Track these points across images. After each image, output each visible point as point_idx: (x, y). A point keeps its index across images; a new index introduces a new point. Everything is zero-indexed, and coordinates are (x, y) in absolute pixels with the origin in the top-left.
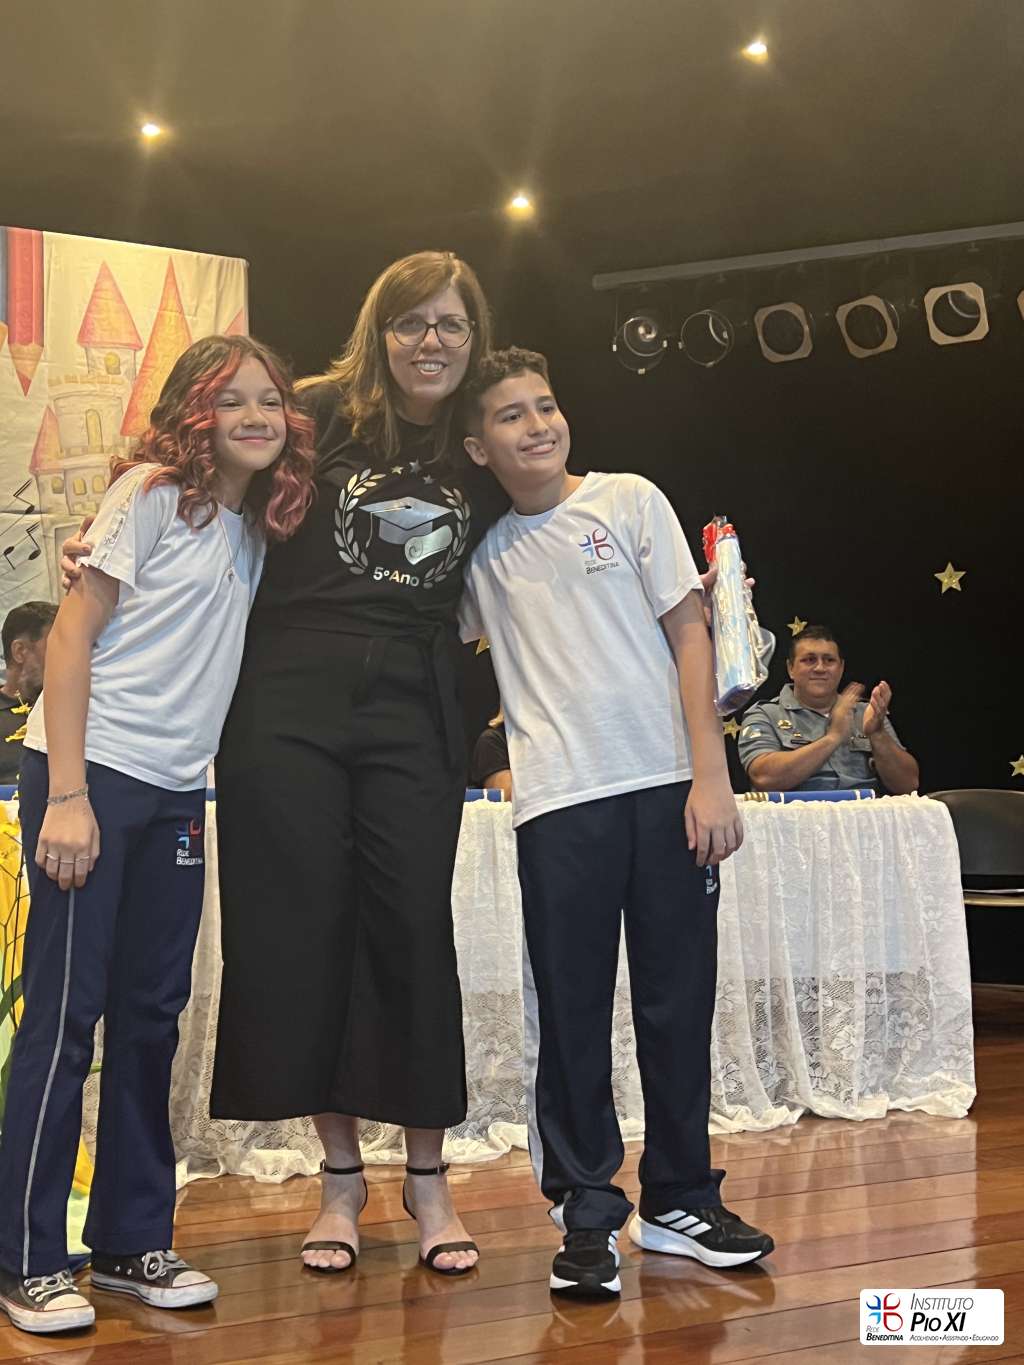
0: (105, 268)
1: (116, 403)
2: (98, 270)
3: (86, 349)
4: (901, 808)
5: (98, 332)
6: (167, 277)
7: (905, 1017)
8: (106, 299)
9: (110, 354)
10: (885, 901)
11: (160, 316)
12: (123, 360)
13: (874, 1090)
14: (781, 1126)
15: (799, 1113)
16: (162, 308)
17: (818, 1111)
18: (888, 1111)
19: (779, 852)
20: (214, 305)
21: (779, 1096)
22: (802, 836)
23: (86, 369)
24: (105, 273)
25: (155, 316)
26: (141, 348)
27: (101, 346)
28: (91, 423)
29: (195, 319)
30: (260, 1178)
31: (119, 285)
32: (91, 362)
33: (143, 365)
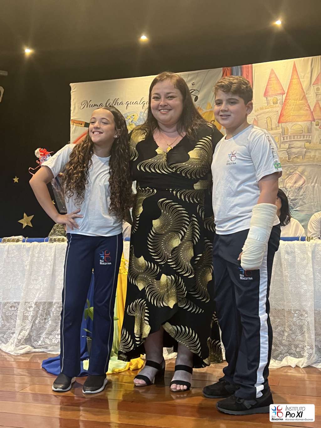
0: (272, 70)
1: (276, 113)
2: (270, 72)
3: (266, 98)
5: (270, 91)
6: (293, 68)
8: (273, 80)
9: (274, 98)
12: (278, 99)
16: (292, 79)
20: (310, 74)
23: (267, 104)
24: (272, 72)
25: (289, 82)
26: (284, 94)
27: (272, 96)
28: (268, 121)
31: (277, 75)
32: (268, 102)
33: (285, 99)
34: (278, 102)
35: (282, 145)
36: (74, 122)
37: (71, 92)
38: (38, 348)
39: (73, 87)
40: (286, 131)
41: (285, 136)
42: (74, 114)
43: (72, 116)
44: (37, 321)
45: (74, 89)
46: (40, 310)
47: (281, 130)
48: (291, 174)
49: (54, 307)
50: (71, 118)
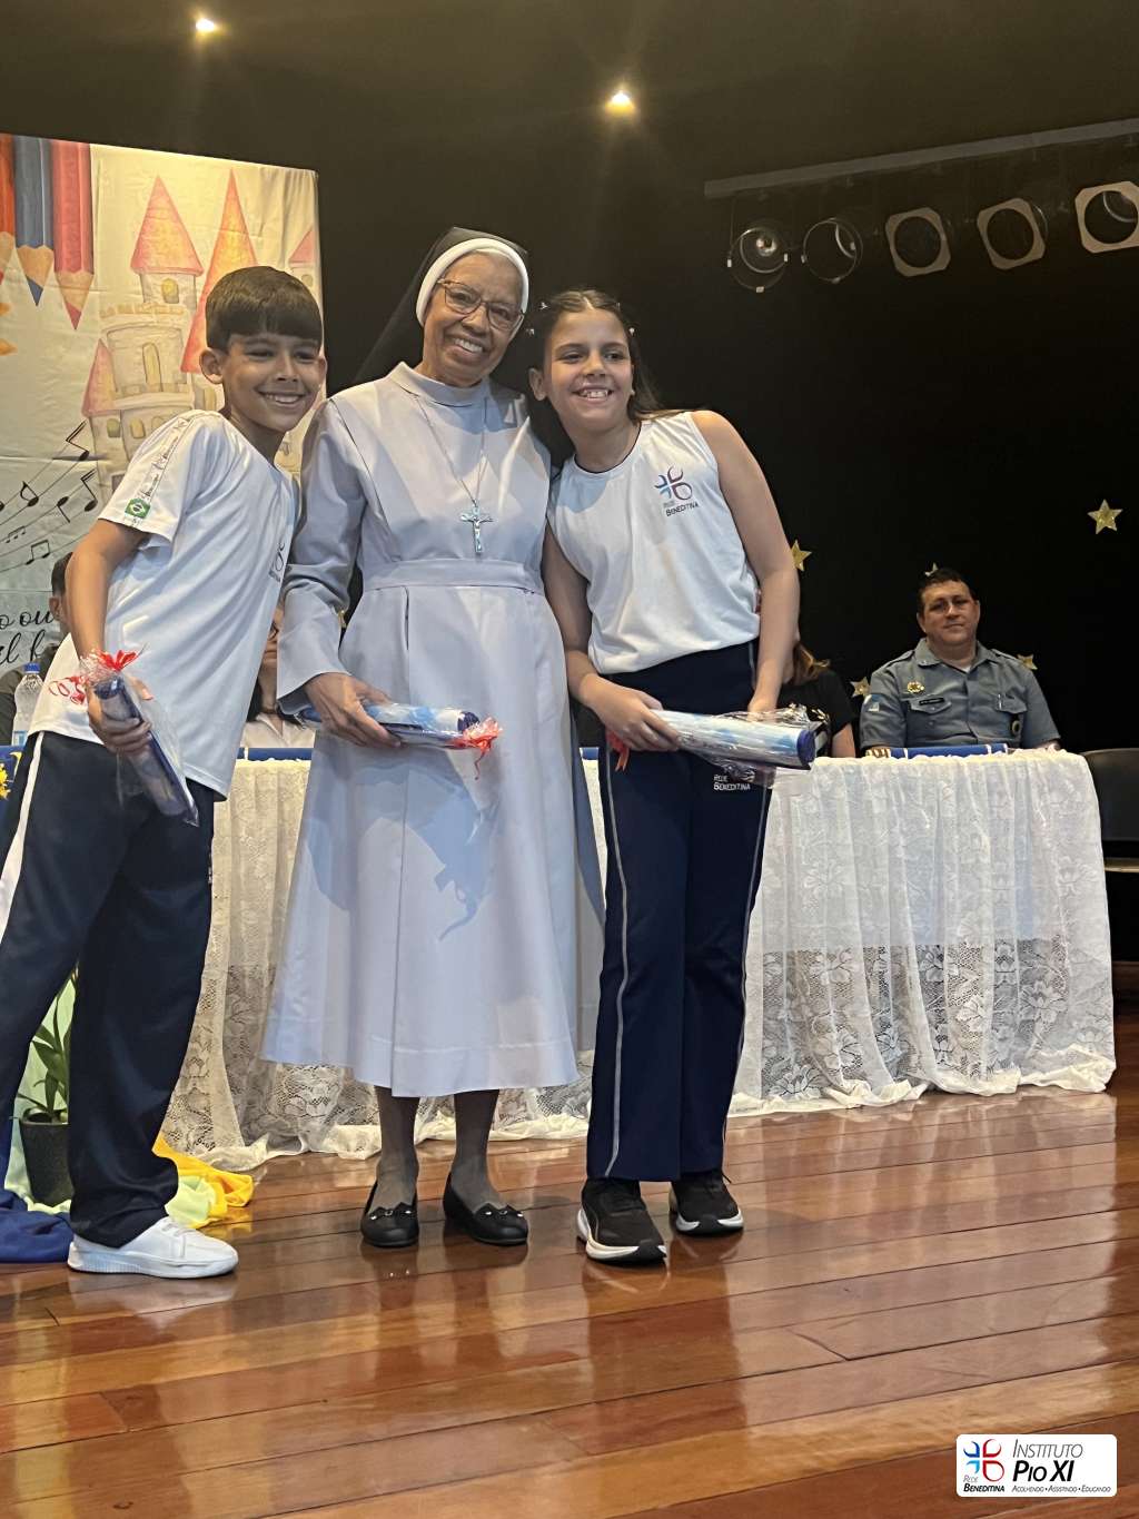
0: (159, 182)
1: (174, 335)
2: (152, 185)
3: (141, 276)
4: (1035, 762)
5: (154, 256)
6: (228, 193)
7: (1039, 987)
8: (162, 219)
9: (168, 279)
10: (1017, 862)
11: (221, 237)
12: (181, 285)
13: (1004, 1065)
14: (902, 1102)
15: (922, 1088)
16: (224, 228)
17: (943, 1086)
18: (1018, 1086)
19: (899, 812)
20: (280, 224)
21: (901, 1070)
22: (925, 793)
23: (141, 297)
25: (216, 237)
26: (201, 273)
27: (158, 271)
28: (148, 358)
29: (260, 239)
30: (344, 1154)
31: (176, 204)
32: (146, 289)
34: (182, 297)
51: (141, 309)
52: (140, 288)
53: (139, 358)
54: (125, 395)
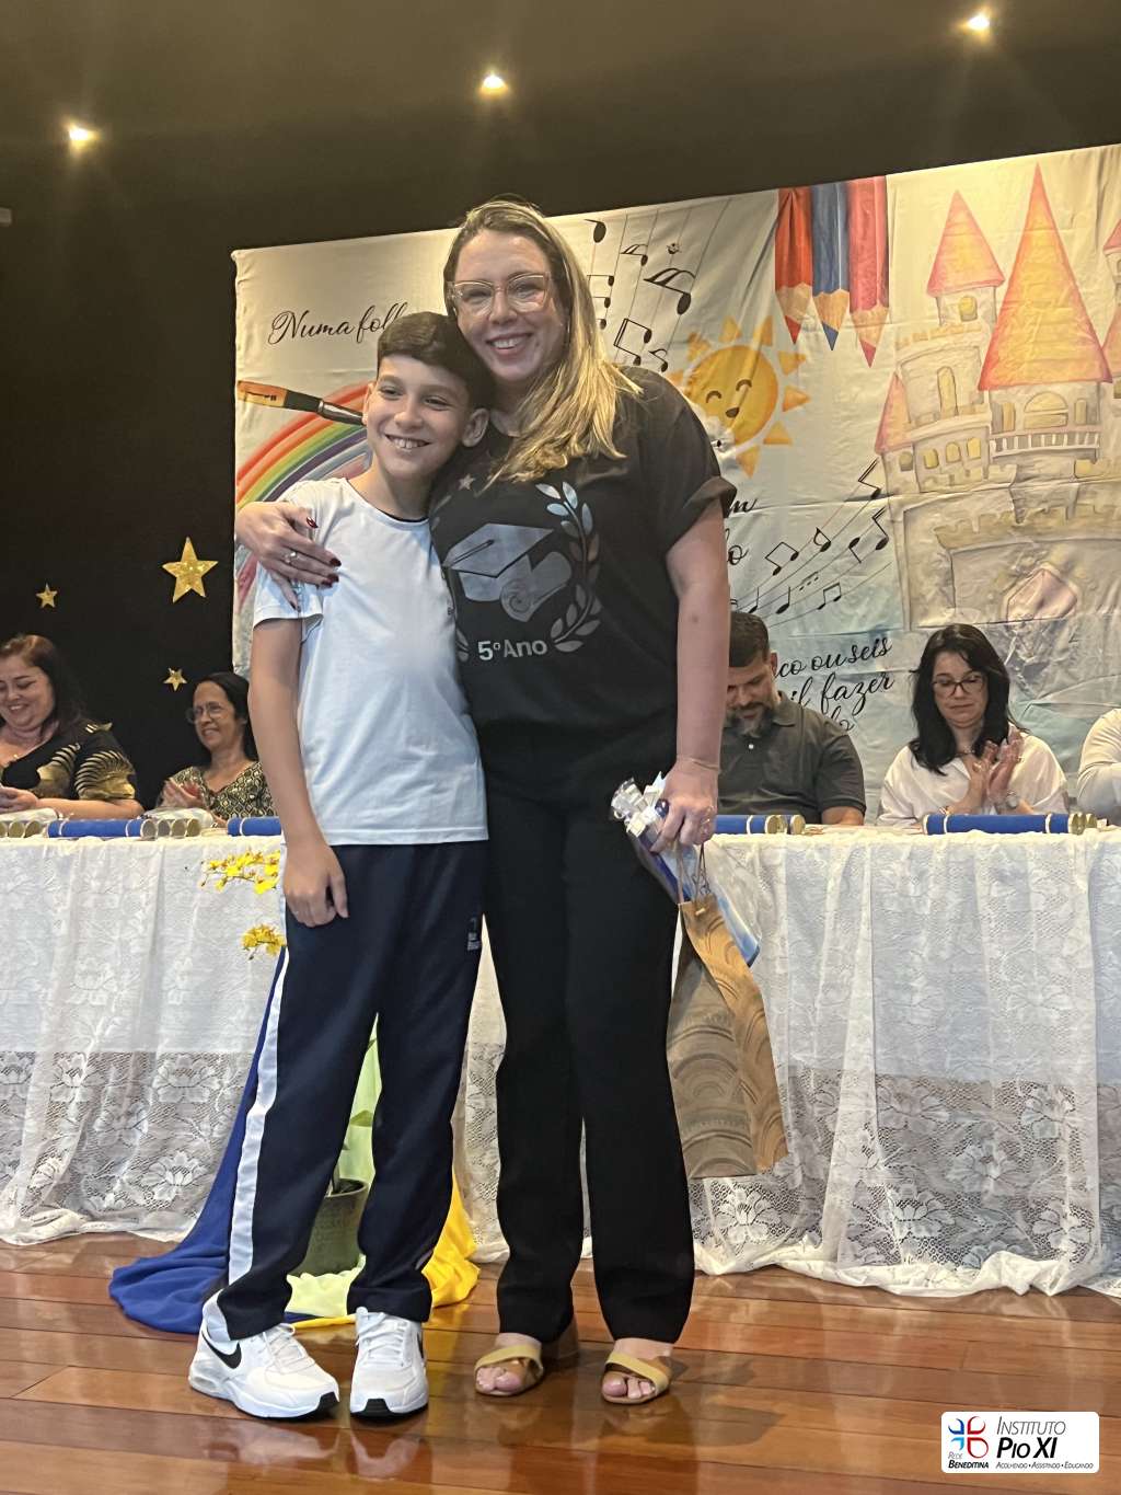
0: (957, 197)
1: (972, 353)
2: (948, 204)
3: (937, 299)
5: (951, 275)
6: (1033, 190)
8: (960, 234)
9: (966, 297)
11: (1025, 240)
12: (980, 301)
16: (1028, 228)
20: (1094, 209)
23: (938, 321)
24: (958, 204)
25: (1018, 240)
26: (1002, 282)
27: (958, 289)
28: (944, 383)
29: (1071, 230)
31: (974, 214)
32: (942, 312)
33: (1005, 302)
34: (980, 313)
35: (994, 471)
36: (249, 389)
37: (237, 280)
38: (103, 1218)
39: (243, 265)
40: (1005, 419)
41: (1002, 435)
42: (248, 361)
43: (241, 370)
44: (99, 1122)
45: (246, 272)
46: (107, 1081)
47: (989, 416)
48: (1025, 572)
49: (161, 1070)
50: (239, 376)
51: (937, 334)
52: (936, 312)
53: (934, 384)
54: (919, 425)
